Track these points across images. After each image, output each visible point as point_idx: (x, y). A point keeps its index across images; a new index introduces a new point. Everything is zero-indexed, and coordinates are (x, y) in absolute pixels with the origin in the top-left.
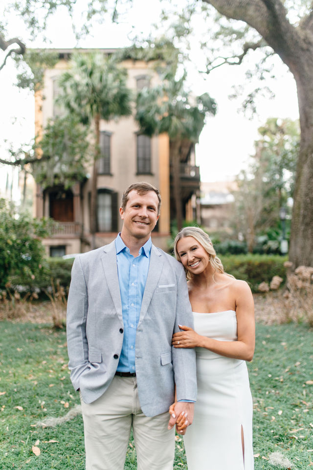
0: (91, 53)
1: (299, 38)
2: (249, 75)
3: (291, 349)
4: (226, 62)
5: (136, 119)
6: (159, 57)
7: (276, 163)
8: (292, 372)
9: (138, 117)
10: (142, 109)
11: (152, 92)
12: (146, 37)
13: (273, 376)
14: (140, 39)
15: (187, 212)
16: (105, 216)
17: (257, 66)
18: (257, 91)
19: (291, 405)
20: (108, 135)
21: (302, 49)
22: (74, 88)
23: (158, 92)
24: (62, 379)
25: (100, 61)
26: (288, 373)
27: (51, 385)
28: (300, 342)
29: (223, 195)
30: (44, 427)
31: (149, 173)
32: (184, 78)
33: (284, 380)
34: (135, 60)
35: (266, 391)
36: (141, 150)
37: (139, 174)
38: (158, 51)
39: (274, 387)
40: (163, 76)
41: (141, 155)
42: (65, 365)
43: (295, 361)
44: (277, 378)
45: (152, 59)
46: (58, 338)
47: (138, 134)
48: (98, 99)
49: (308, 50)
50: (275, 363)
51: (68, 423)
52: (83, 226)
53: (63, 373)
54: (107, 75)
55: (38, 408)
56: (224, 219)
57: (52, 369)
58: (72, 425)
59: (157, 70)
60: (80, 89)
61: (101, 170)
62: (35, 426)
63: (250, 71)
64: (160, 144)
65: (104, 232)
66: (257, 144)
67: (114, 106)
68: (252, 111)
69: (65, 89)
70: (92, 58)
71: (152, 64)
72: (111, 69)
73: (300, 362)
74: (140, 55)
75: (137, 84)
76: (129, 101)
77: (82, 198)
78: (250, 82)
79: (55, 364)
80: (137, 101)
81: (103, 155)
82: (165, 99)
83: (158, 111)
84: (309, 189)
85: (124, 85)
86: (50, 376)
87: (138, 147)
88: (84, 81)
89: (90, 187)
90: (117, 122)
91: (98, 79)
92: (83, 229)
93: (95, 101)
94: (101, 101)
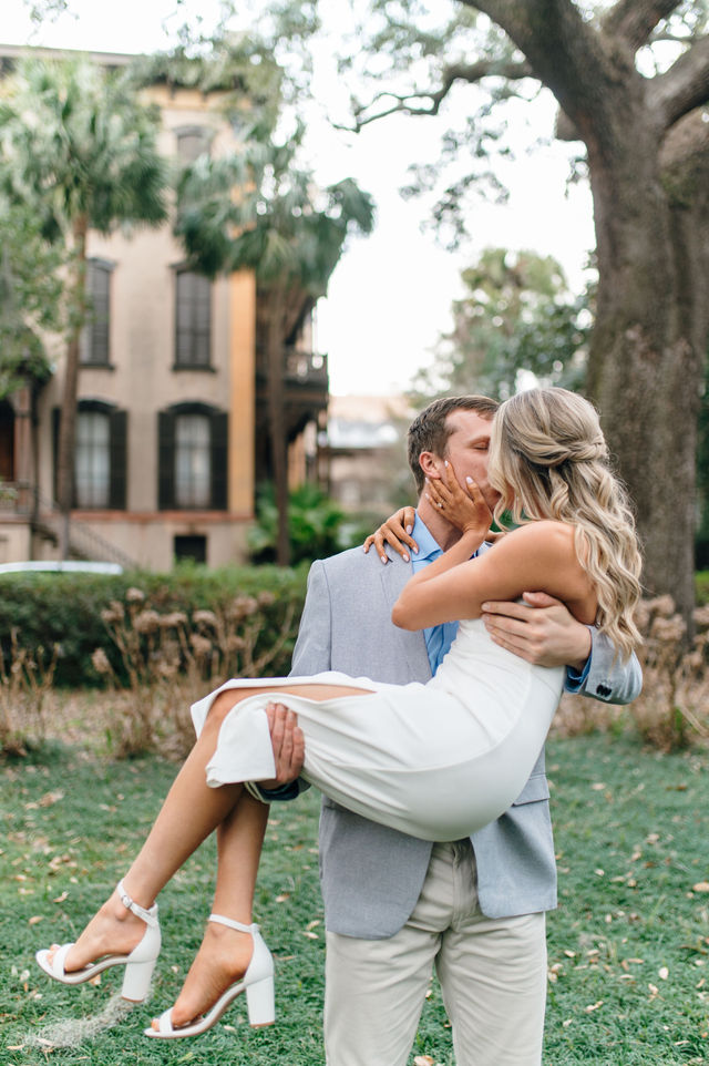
0: (69, 61)
1: (602, 53)
2: (451, 143)
3: (621, 800)
4: (400, 108)
5: (176, 233)
6: (237, 84)
7: (506, 355)
8: (650, 860)
9: (182, 227)
10: (193, 209)
11: (217, 168)
12: (209, 31)
13: (608, 873)
14: (194, 35)
15: (291, 465)
16: (93, 470)
17: (470, 121)
18: (467, 181)
19: (682, 950)
20: (106, 270)
21: (608, 82)
22: (23, 142)
23: (235, 169)
24: (60, 899)
25: (89, 81)
26: (644, 865)
27: (34, 920)
28: (634, 781)
29: (369, 428)
30: (46, 1051)
31: (207, 368)
32: (297, 138)
33: (638, 882)
34: (178, 86)
35: (604, 913)
36: (186, 310)
37: (178, 367)
38: (237, 70)
39: (621, 902)
40: (247, 130)
41: (186, 323)
42: (57, 860)
43: (645, 833)
44: (620, 879)
45: (218, 88)
46: (19, 784)
47: (179, 271)
48: (84, 179)
49: (620, 84)
50: (600, 838)
51: (114, 1033)
52: (36, 491)
53: (56, 882)
54: (108, 117)
55: (14, 990)
56: (375, 482)
57: (24, 871)
58: (127, 1040)
59: (231, 116)
60: (38, 147)
61: (85, 355)
62: (20, 1047)
63: (453, 133)
64: (235, 297)
65: (91, 508)
66: (459, 307)
67: (125, 197)
68: (455, 228)
70: (70, 73)
71: (216, 101)
72: (119, 102)
73: (657, 833)
74: (191, 75)
75: (179, 148)
76: (163, 185)
77: (35, 422)
78: (453, 160)
79: (27, 856)
80: (180, 189)
81: (93, 317)
83: (233, 215)
84: (619, 415)
85: (151, 145)
86: (23, 891)
87: (178, 301)
88: (50, 127)
89: (57, 394)
90: (129, 238)
91: (86, 125)
92: (37, 501)
93: (77, 181)
94: (92, 181)
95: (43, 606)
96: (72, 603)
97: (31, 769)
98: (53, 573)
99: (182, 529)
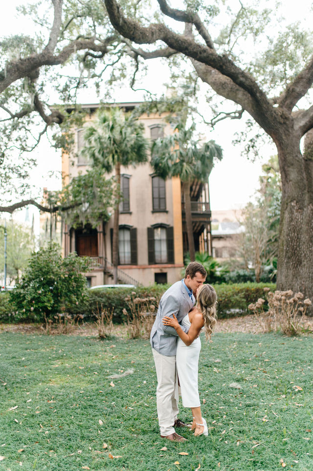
1: (277, 115)
4: (227, 117)
5: (151, 165)
9: (153, 163)
10: (157, 156)
11: (165, 141)
16: (125, 250)
18: (257, 136)
20: (127, 178)
22: (98, 140)
23: (170, 142)
25: (119, 116)
30: (112, 378)
31: (165, 211)
32: (193, 128)
36: (156, 190)
37: (154, 212)
40: (175, 125)
41: (156, 195)
45: (165, 112)
46: (104, 344)
47: (153, 176)
48: (118, 151)
52: (105, 259)
54: (126, 129)
59: (169, 120)
60: (103, 141)
61: (121, 209)
64: (173, 185)
65: (124, 264)
67: (132, 155)
68: (255, 154)
69: (90, 142)
70: (113, 115)
71: (164, 115)
72: (130, 125)
75: (151, 134)
76: (145, 149)
77: (104, 234)
80: (152, 150)
81: (124, 198)
82: (177, 148)
83: (170, 158)
85: (141, 136)
87: (154, 187)
88: (106, 135)
89: (112, 224)
90: (135, 168)
91: (118, 133)
92: (106, 262)
93: (116, 152)
94: (121, 151)
95: (109, 298)
96: (118, 297)
97: (107, 341)
98: (112, 288)
99: (158, 271)
